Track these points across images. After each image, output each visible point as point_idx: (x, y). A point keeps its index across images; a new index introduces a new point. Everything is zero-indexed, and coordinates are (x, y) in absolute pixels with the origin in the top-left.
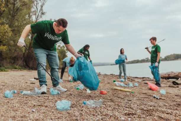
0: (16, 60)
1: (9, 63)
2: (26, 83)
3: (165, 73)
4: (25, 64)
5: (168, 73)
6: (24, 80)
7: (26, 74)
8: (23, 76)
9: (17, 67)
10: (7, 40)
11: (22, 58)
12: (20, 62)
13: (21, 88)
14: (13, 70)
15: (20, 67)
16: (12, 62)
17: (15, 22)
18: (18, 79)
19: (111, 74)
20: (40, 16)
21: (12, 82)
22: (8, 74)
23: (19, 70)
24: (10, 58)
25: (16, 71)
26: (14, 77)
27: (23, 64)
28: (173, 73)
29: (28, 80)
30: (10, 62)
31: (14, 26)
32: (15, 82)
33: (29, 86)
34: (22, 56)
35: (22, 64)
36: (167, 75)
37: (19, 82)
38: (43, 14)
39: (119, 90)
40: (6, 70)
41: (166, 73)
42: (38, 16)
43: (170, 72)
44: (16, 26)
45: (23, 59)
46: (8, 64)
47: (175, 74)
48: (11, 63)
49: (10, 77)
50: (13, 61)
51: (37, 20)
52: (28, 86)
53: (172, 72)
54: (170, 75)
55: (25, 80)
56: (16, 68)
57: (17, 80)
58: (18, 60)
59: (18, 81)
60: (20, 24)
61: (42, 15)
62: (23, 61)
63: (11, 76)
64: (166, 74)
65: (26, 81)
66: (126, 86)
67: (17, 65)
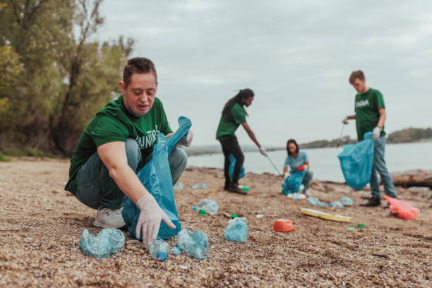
0: (32, 134)
1: (14, 141)
2: (54, 192)
3: (402, 173)
4: (53, 144)
5: (411, 173)
6: (48, 185)
7: (56, 169)
8: (46, 173)
9: (34, 151)
10: (8, 84)
11: (45, 131)
12: (42, 139)
13: (37, 211)
14: (23, 158)
15: (41, 152)
16: (23, 141)
17: (30, 41)
18: (31, 181)
19: (265, 174)
20: (92, 28)
21: (15, 189)
22: (9, 167)
23: (39, 159)
24: (18, 128)
25: (31, 161)
26: (21, 177)
27: (50, 143)
28: (421, 174)
29: (59, 184)
30: (16, 140)
31: (28, 50)
32: (22, 190)
33: (62, 203)
34: (46, 126)
35: (47, 146)
36: (406, 178)
37: (32, 192)
38: (99, 21)
39: (314, 217)
40: (6, 157)
41: (405, 172)
42: (87, 29)
43: (414, 171)
44: (31, 51)
45: (48, 133)
46: (12, 145)
47: (426, 174)
48: (20, 140)
49: (13, 176)
50: (24, 138)
51: (85, 37)
52: (58, 201)
53: (420, 171)
54: (415, 178)
55: (52, 186)
56: (30, 155)
57: (28, 184)
58: (36, 135)
59: (32, 189)
60: (41, 46)
61: (98, 26)
62: (49, 137)
63: (15, 174)
64: (403, 176)
65: (54, 189)
66: (322, 204)
67: (34, 147)
